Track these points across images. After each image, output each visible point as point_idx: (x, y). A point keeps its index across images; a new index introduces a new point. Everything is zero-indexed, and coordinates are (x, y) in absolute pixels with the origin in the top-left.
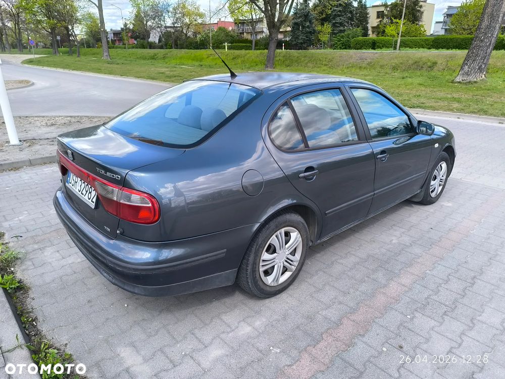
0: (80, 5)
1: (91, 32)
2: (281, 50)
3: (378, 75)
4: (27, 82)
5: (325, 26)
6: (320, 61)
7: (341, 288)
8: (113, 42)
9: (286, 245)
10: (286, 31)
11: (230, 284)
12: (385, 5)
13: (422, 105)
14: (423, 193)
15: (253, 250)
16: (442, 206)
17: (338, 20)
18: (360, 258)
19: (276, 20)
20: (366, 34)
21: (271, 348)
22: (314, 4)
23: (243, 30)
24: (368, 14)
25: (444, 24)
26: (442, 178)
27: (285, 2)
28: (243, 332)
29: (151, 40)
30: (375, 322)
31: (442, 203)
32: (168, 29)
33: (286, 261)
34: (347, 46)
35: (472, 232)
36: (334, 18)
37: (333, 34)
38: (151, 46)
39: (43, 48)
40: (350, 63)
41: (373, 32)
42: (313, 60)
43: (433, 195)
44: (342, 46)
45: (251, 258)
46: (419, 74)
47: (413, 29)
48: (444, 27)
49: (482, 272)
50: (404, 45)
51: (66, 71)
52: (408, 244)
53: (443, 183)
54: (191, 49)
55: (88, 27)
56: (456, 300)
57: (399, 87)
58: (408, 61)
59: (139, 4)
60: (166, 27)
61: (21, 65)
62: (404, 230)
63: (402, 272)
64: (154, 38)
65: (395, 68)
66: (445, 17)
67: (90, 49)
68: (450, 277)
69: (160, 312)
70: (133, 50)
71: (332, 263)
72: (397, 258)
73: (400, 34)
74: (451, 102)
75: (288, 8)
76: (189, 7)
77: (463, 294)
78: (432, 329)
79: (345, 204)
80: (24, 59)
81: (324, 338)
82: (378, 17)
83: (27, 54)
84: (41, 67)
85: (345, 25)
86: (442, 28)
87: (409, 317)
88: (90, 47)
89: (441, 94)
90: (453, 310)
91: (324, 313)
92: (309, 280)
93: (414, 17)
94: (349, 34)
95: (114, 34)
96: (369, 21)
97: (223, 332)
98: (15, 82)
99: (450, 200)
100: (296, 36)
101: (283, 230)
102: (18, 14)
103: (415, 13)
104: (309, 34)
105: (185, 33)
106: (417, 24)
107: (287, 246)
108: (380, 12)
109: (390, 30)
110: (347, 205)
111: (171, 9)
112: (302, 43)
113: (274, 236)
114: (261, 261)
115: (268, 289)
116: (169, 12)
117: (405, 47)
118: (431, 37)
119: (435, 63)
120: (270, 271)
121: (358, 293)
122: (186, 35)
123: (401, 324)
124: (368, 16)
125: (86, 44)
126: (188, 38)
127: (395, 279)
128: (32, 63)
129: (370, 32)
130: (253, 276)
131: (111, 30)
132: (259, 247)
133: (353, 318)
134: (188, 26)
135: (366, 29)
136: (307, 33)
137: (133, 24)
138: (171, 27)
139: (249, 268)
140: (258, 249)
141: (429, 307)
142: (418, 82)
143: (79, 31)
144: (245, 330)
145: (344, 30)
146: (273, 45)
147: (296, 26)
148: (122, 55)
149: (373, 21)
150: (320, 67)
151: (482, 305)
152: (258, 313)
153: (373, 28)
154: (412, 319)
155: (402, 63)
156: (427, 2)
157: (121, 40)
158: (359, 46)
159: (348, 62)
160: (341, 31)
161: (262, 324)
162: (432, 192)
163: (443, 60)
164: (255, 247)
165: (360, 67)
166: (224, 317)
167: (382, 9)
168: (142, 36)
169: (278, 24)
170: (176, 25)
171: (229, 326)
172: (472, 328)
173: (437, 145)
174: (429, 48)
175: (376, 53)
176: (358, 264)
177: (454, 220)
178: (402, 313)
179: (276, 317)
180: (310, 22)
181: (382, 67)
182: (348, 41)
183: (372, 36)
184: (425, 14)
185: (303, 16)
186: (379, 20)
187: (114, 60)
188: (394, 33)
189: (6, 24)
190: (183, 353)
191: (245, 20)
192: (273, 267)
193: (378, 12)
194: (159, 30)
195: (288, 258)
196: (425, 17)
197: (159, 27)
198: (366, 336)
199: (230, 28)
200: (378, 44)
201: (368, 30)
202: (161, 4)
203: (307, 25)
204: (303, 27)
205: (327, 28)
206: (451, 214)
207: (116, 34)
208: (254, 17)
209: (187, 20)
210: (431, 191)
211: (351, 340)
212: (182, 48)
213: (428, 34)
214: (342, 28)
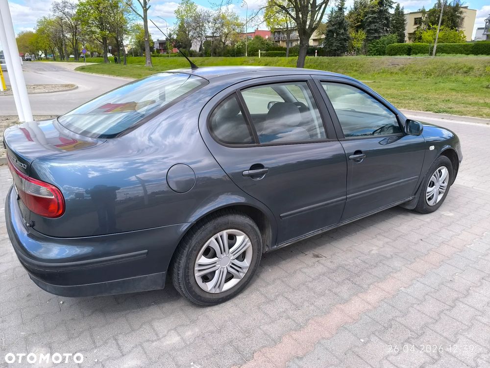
0: (129, 17)
1: (139, 42)
2: (313, 57)
3: (409, 81)
4: (72, 86)
5: (359, 33)
6: (351, 66)
7: (294, 301)
8: (158, 51)
9: (229, 248)
10: (321, 39)
11: (159, 288)
12: (423, 12)
13: (449, 109)
14: (416, 201)
15: (185, 252)
16: (441, 216)
17: (373, 26)
18: (329, 268)
19: (307, 27)
20: (402, 40)
21: (192, 364)
22: (350, 12)
23: (279, 39)
24: (404, 20)
25: (486, 30)
26: (443, 185)
27: (317, 9)
28: (168, 342)
29: (192, 48)
30: (320, 343)
31: (443, 213)
32: (207, 39)
33: (231, 267)
34: (381, 52)
35: (468, 246)
36: (368, 25)
37: (367, 40)
38: (192, 54)
39: (97, 57)
40: (381, 69)
41: (410, 38)
42: (343, 65)
43: (431, 203)
44: (377, 52)
45: (183, 261)
46: (454, 79)
47: (452, 35)
48: (485, 33)
49: (467, 293)
50: (441, 50)
51: (111, 77)
52: (388, 256)
53: (444, 191)
54: (228, 56)
55: (137, 38)
56: (426, 325)
57: (428, 92)
58: (442, 66)
59: (183, 16)
60: (207, 37)
61: (74, 71)
62: (388, 240)
63: (372, 287)
64: (195, 47)
65: (428, 74)
66: (487, 23)
67: (137, 57)
68: (427, 297)
69: (93, 313)
70: (175, 58)
71: (295, 272)
72: (370, 271)
73: (437, 40)
74: (481, 107)
75: (319, 15)
76: (229, 18)
77: (437, 318)
78: (386, 358)
79: (307, 208)
80: (78, 66)
81: (255, 357)
82: (416, 24)
83: (81, 62)
84: (90, 74)
85: (380, 32)
86: (483, 34)
87: (362, 340)
88: (138, 56)
89: (473, 99)
90: (419, 336)
91: (266, 327)
92: (261, 289)
93: (454, 24)
94: (384, 41)
95: (160, 44)
96: (406, 28)
97: (148, 341)
98: (62, 86)
99: (453, 210)
100: (330, 43)
101: (225, 233)
102: (76, 26)
103: (455, 19)
104: (343, 41)
105: (223, 41)
106: (456, 30)
107: (231, 250)
108: (417, 18)
109: (427, 35)
110: (310, 209)
111: (211, 19)
112: (335, 50)
113: (213, 239)
114: (196, 265)
115: (208, 296)
116: (209, 23)
117: (443, 53)
118: (471, 43)
119: (471, 68)
120: (209, 277)
121: (312, 307)
122: (224, 43)
123: (350, 349)
124: (405, 22)
125: (134, 53)
126: (225, 46)
127: (361, 295)
128: (83, 70)
129: (406, 39)
130: (186, 281)
131: (158, 40)
132: (193, 249)
133: (295, 336)
134: (226, 35)
135: (402, 36)
136: (341, 40)
137: (177, 35)
138: (210, 37)
139: (181, 272)
140: (192, 251)
141: (391, 330)
142: (450, 87)
143: (129, 43)
144: (173, 339)
145: (380, 37)
146: (304, 52)
147: (330, 33)
148: (164, 63)
149: (410, 28)
150: (350, 72)
151: (456, 334)
152: (193, 322)
153: (410, 34)
154: (365, 344)
155: (436, 69)
156: (468, 8)
157: (165, 49)
158: (394, 52)
159: (378, 68)
160: (376, 38)
161: (193, 334)
162: (430, 199)
163: (480, 65)
164: (187, 249)
165: (392, 73)
166: (156, 324)
167: (420, 16)
168: (184, 46)
169: (309, 31)
170: (215, 35)
171: (157, 334)
172: (436, 361)
173: (432, 148)
174: (468, 54)
175: (409, 58)
176: (324, 274)
177: (451, 232)
178: (356, 335)
179: (211, 328)
180: (345, 29)
181: (414, 72)
182: (383, 47)
183: (408, 42)
184: (465, 20)
185: (338, 23)
186: (416, 26)
187: (155, 67)
188: (431, 38)
189: (66, 35)
190: (96, 360)
191: (281, 29)
192: (214, 272)
193: (415, 19)
194: (199, 39)
195: (233, 264)
196: (466, 23)
197: (199, 37)
198: (305, 359)
199: (267, 37)
200: (414, 50)
201: (404, 36)
202: (203, 15)
203: (342, 32)
204: (338, 34)
205: (362, 34)
206: (449, 225)
207: (162, 43)
208: (289, 26)
209: (226, 30)
210: (427, 198)
211: (285, 363)
212: (220, 56)
213: (468, 39)
214: (376, 35)
